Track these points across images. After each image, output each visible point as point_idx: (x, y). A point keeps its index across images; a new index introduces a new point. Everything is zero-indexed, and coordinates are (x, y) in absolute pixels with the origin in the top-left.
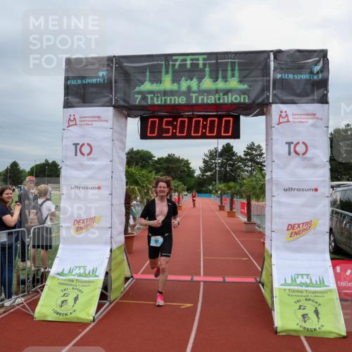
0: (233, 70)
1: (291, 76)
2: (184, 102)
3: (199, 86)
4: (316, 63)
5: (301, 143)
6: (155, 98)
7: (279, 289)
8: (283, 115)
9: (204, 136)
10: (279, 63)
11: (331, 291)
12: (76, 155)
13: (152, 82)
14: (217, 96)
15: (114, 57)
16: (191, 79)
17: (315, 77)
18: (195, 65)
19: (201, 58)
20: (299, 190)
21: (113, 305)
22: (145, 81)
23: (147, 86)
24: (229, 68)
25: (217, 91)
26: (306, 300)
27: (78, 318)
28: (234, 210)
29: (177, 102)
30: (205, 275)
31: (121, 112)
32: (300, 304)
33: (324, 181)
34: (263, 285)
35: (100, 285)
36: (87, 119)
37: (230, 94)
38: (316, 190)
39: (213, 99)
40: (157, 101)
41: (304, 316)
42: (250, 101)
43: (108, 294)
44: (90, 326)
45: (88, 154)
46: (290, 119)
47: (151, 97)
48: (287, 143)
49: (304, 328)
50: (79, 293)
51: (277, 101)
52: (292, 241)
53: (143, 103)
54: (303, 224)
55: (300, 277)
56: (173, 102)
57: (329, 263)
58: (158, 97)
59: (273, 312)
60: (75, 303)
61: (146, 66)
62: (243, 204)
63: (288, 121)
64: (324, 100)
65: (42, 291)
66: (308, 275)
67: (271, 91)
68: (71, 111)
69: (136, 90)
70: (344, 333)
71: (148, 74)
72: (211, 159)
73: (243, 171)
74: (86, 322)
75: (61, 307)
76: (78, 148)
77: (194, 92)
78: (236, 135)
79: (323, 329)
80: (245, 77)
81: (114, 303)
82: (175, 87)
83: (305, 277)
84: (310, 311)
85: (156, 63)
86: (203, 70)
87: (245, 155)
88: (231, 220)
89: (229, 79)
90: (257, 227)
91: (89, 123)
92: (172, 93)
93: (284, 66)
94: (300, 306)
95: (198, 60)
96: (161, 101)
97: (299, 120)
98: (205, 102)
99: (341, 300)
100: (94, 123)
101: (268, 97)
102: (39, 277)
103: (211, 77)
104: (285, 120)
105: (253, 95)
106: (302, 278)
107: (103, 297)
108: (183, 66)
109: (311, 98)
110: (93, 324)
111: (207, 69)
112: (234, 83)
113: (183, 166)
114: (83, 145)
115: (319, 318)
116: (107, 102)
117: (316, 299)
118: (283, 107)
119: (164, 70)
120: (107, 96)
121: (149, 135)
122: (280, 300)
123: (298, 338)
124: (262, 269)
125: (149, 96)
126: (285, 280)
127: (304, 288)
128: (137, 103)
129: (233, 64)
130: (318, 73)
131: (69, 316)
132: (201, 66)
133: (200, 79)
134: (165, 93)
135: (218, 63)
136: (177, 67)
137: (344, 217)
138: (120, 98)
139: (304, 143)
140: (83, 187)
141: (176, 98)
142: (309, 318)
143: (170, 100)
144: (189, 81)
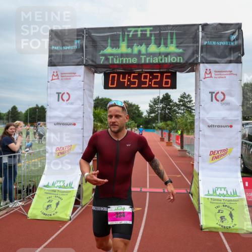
0: (172, 39)
1: (214, 43)
3: (147, 50)
4: (233, 33)
5: (220, 93)
6: (115, 59)
7: (204, 198)
9: (150, 87)
10: (205, 34)
11: (242, 199)
13: (112, 47)
14: (160, 58)
15: (85, 29)
16: (141, 45)
17: (232, 44)
18: (144, 35)
19: (148, 29)
20: (219, 126)
21: (84, 208)
22: (108, 46)
23: (109, 50)
24: (169, 37)
25: (160, 54)
26: (224, 206)
27: (59, 218)
28: (171, 141)
29: (130, 62)
30: (150, 187)
31: (90, 70)
32: (219, 209)
33: (238, 120)
34: (192, 195)
35: (75, 194)
36: (67, 75)
37: (169, 56)
38: (231, 126)
39: (157, 60)
40: (116, 61)
41: (222, 218)
42: (184, 62)
43: (81, 201)
44: (68, 224)
45: (67, 101)
46: (213, 75)
47: (112, 58)
48: (210, 92)
49: (222, 226)
50: (60, 200)
51: (204, 61)
52: (213, 163)
53: (106, 63)
54: (221, 151)
55: (219, 189)
56: (127, 62)
57: (241, 179)
58: (116, 58)
59: (199, 214)
60: (57, 207)
61: (108, 36)
63: (211, 77)
64: (238, 61)
65: (33, 198)
66: (225, 188)
67: (200, 53)
68: (54, 69)
69: (100, 53)
71: (109, 41)
72: (155, 104)
73: (178, 113)
74: (65, 220)
75: (47, 209)
76: (60, 96)
77: (143, 55)
78: (173, 86)
79: (236, 227)
80: (181, 43)
81: (85, 207)
82: (129, 51)
83: (223, 189)
84: (226, 214)
85: (116, 33)
86: (150, 39)
87: (180, 102)
88: (169, 148)
89: (169, 45)
90: (187, 153)
91: (68, 78)
92: (127, 55)
93: (209, 36)
94: (219, 210)
95: (146, 31)
96: (119, 61)
97: (219, 76)
98: (151, 62)
99: (249, 206)
100: (71, 78)
101: (197, 59)
103: (155, 43)
104: (209, 76)
105: (186, 57)
106: (221, 190)
107: (77, 202)
108: (135, 36)
109: (228, 59)
110: (70, 222)
111: (153, 38)
112: (172, 48)
113: (135, 109)
115: (232, 219)
116: (79, 62)
117: (231, 205)
118: (208, 66)
119: (121, 39)
120: (80, 58)
121: (110, 86)
122: (205, 206)
123: (218, 233)
124: (191, 184)
125: (110, 57)
126: (208, 191)
127: (222, 198)
128: (102, 63)
129: (172, 34)
130: (234, 41)
131: (53, 216)
132: (148, 35)
133: (148, 45)
134: (122, 55)
135: (161, 33)
136: (130, 36)
137: (251, 147)
138: (89, 59)
139: (222, 93)
140: (63, 124)
141: (130, 59)
142: (226, 219)
143: (126, 61)
144: (139, 46)
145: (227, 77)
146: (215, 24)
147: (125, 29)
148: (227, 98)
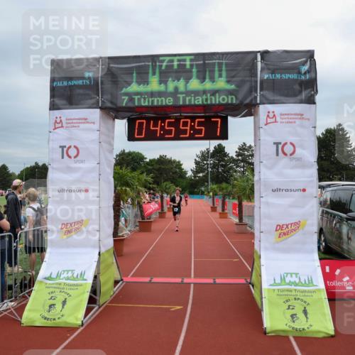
0: (220, 70)
1: (278, 76)
2: (171, 104)
4: (304, 64)
5: (289, 143)
6: (142, 100)
7: (269, 289)
8: (271, 115)
9: (192, 138)
10: (265, 64)
11: (319, 290)
12: (63, 157)
13: (139, 83)
14: (204, 97)
15: (101, 58)
16: (179, 80)
17: (303, 77)
18: (182, 66)
19: (188, 58)
20: (287, 190)
21: (101, 309)
22: (132, 82)
23: (134, 88)
24: (216, 69)
25: (205, 92)
26: (295, 299)
27: (66, 322)
29: (164, 104)
30: (196, 276)
31: (108, 114)
32: (289, 303)
33: (312, 181)
34: (253, 286)
35: (89, 288)
36: (74, 121)
37: (217, 95)
38: (304, 190)
39: (200, 100)
40: (144, 103)
41: (293, 316)
42: (238, 102)
43: (97, 298)
44: (79, 331)
45: (75, 157)
46: (278, 119)
47: (138, 99)
48: (274, 143)
49: (293, 328)
50: (67, 296)
51: (265, 101)
52: (281, 241)
53: (130, 105)
54: (291, 224)
55: (289, 275)
56: (160, 104)
57: (318, 263)
58: (145, 99)
59: (262, 313)
60: (63, 307)
61: (133, 67)
62: (234, 205)
63: (276, 122)
64: (311, 101)
65: (30, 296)
66: (296, 274)
67: (258, 92)
68: (57, 113)
69: (123, 91)
70: (332, 333)
71: (135, 75)
74: (74, 326)
75: (49, 312)
76: (65, 150)
77: (182, 93)
78: (224, 136)
79: (313, 328)
80: (233, 77)
81: (103, 307)
82: (162, 88)
84: (298, 311)
85: (143, 64)
86: (190, 71)
87: (237, 156)
88: (223, 221)
89: (216, 80)
90: (248, 228)
91: (75, 125)
93: (271, 67)
94: (289, 306)
95: (185, 60)
96: (149, 102)
97: (287, 120)
98: (193, 103)
99: (329, 300)
100: (80, 125)
101: (256, 98)
102: (27, 282)
103: (198, 77)
104: (273, 120)
105: (241, 96)
107: (92, 300)
108: (170, 67)
109: (299, 98)
110: (82, 328)
111: (194, 70)
112: (221, 83)
113: (176, 167)
114: (70, 147)
115: (307, 318)
116: (93, 104)
117: (304, 299)
118: (270, 107)
119: (150, 71)
120: (94, 98)
121: (136, 136)
122: (270, 302)
123: (287, 338)
124: (252, 270)
125: (136, 97)
126: (274, 280)
127: (293, 287)
128: (124, 105)
129: (220, 65)
130: (305, 73)
131: (57, 321)
132: (188, 67)
134: (152, 94)
135: (205, 63)
136: (163, 68)
137: (334, 217)
138: (107, 100)
139: (292, 144)
140: (70, 191)
141: (163, 99)
142: (298, 318)
143: (157, 101)
144: (176, 81)
145: (298, 122)
146: (279, 51)
147: (156, 58)
148: (298, 151)
